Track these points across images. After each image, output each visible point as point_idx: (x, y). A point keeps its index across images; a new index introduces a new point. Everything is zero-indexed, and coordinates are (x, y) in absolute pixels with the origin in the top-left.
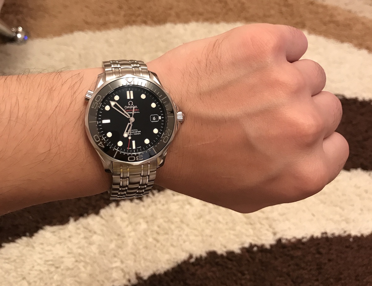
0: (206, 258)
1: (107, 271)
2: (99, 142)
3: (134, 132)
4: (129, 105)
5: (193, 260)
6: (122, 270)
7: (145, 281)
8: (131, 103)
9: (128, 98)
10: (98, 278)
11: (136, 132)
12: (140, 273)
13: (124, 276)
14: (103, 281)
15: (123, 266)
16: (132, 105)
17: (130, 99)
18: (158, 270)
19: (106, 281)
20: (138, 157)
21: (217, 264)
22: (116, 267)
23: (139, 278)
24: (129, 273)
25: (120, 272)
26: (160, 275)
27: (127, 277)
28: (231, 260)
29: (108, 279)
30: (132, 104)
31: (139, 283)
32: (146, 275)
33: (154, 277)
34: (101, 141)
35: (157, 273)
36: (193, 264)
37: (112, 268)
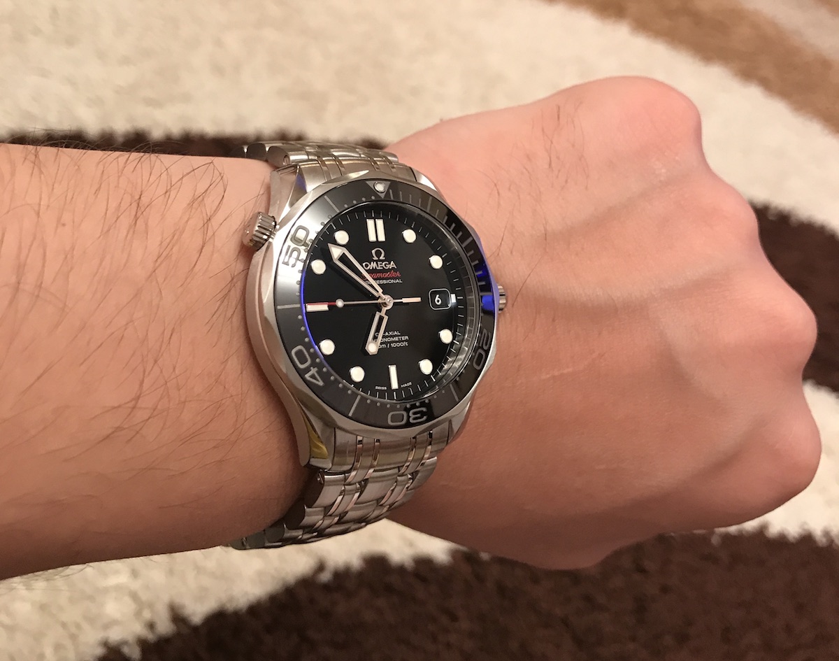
0: (360, 574)
1: (91, 598)
2: (308, 370)
3: (392, 339)
4: (375, 258)
5: (325, 577)
6: (134, 596)
7: (195, 629)
8: (378, 254)
9: (372, 238)
10: (65, 617)
11: (396, 339)
12: (183, 607)
13: (138, 614)
14: (78, 626)
15: (136, 585)
16: (383, 261)
17: (377, 244)
18: (231, 599)
19: (86, 626)
20: (414, 413)
21: (389, 589)
22: (118, 588)
23: (178, 617)
24: (151, 606)
25: (127, 600)
26: (236, 614)
27: (147, 615)
28: (423, 580)
29: (91, 620)
30: (382, 258)
31: (178, 635)
32: (198, 611)
33: (219, 619)
34: (313, 365)
35: (230, 607)
36: (326, 587)
37: (106, 590)
